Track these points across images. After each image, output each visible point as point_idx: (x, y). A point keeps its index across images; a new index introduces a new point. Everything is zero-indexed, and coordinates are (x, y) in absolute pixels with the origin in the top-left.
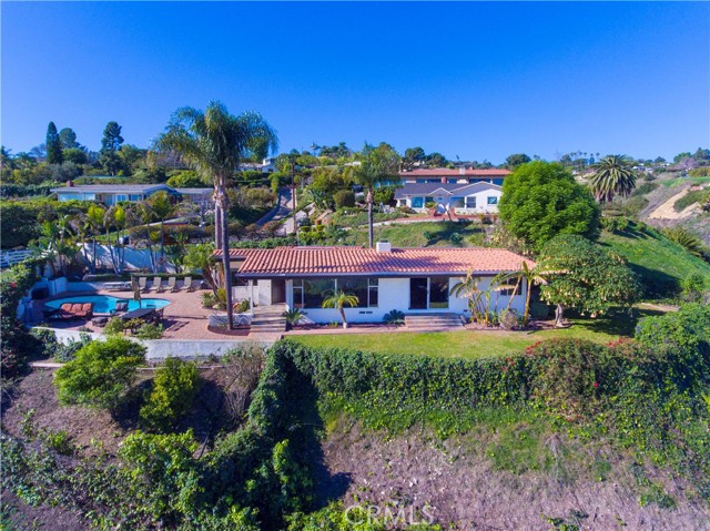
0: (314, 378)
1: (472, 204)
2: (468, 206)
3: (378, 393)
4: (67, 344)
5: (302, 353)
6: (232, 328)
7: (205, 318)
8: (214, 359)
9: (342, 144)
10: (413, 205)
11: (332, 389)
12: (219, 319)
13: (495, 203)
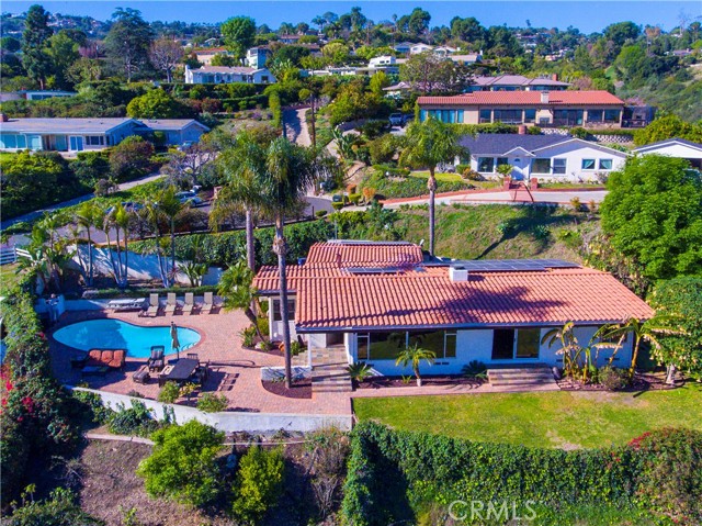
0: (402, 464)
1: (560, 167)
2: (555, 171)
3: (470, 484)
4: (115, 408)
5: (388, 438)
6: (291, 386)
7: (253, 366)
8: (285, 434)
9: (356, 10)
10: (481, 169)
11: (421, 477)
12: (274, 372)
13: (592, 167)
